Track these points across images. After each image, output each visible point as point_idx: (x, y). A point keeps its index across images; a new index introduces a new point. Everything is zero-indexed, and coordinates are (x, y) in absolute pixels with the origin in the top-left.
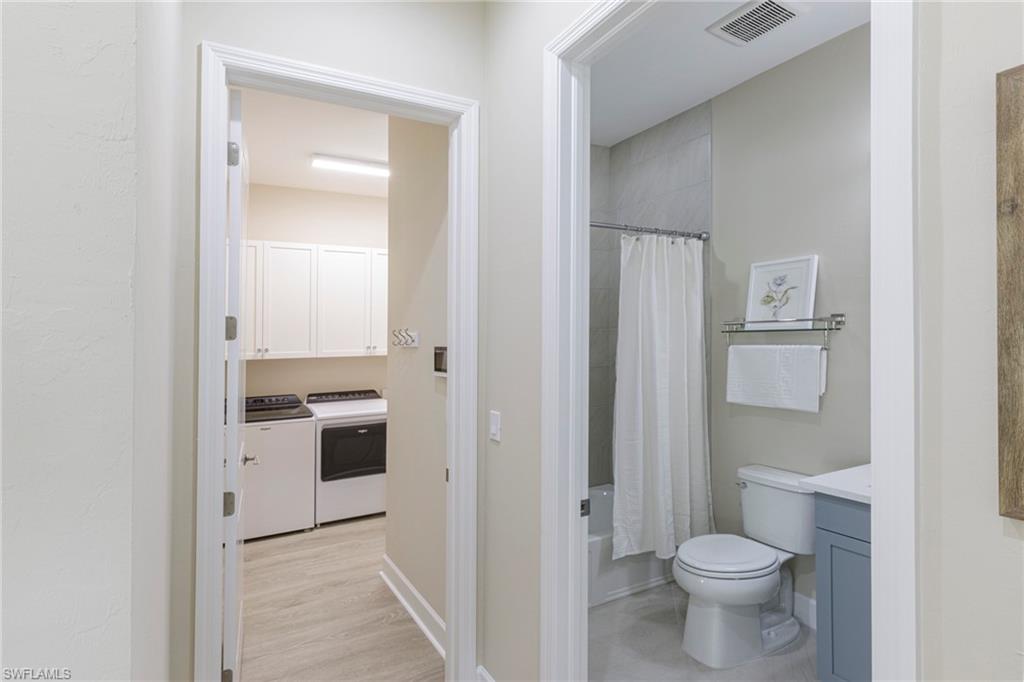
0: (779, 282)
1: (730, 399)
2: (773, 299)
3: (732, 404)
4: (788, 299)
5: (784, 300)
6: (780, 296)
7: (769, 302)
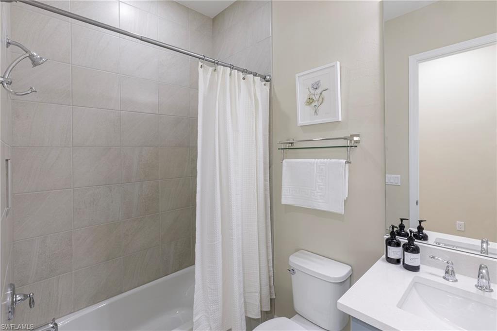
0: (315, 87)
1: (284, 201)
2: (313, 101)
3: (286, 205)
4: (323, 99)
5: (321, 99)
6: (317, 97)
7: (311, 103)
